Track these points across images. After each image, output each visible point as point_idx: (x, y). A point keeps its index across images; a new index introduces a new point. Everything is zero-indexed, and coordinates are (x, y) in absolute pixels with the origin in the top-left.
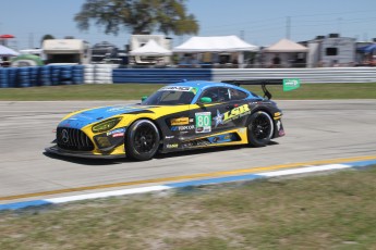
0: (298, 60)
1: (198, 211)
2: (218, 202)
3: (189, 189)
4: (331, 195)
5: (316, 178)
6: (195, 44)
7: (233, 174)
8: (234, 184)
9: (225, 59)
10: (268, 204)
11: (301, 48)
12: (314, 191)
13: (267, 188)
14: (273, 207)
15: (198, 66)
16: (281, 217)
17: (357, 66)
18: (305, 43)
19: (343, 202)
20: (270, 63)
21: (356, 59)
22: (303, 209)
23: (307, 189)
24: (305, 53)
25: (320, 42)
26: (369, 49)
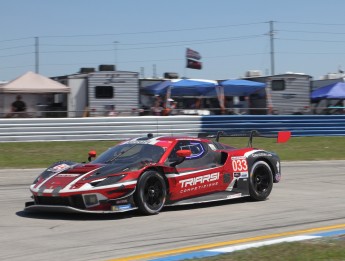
0: (54, 105)
11: (57, 86)
17: (141, 114)
18: (63, 80)
20: (8, 110)
24: (65, 95)
25: (86, 78)
26: (159, 89)
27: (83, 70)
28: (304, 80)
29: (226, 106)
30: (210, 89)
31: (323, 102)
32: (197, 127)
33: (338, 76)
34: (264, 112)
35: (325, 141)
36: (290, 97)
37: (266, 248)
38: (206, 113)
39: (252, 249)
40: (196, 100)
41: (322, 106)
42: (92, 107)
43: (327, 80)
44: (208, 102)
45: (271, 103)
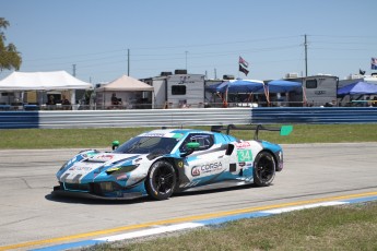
0: (141, 100)
5: (166, 241)
6: (17, 80)
7: (68, 240)
9: (55, 99)
11: (144, 86)
17: (207, 106)
18: (149, 81)
20: (109, 103)
21: (205, 98)
24: (150, 93)
25: (165, 79)
26: (220, 87)
27: (163, 74)
28: (332, 80)
29: (271, 100)
30: (259, 87)
31: (348, 97)
32: (249, 116)
33: (360, 76)
34: (301, 105)
35: (349, 127)
36: (320, 93)
37: (306, 210)
38: (256, 105)
39: (295, 212)
40: (248, 96)
41: (346, 100)
42: (169, 101)
43: (350, 79)
44: (257, 97)
45: (306, 99)
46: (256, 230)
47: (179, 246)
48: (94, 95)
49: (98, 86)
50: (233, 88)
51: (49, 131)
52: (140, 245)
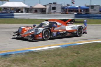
0: (43, 11)
1: (9, 63)
2: (16, 60)
3: (6, 55)
4: (54, 56)
5: (49, 51)
7: (21, 50)
8: (22, 53)
9: (18, 10)
10: (33, 60)
12: (48, 55)
13: (33, 54)
14: (35, 61)
15: (9, 12)
16: (38, 64)
17: (62, 13)
18: (45, 6)
19: (58, 59)
20: (34, 12)
21: (62, 11)
22: (45, 61)
23: (46, 55)
24: (45, 9)
25: (50, 5)
26: (66, 7)
28: (98, 6)
29: (80, 12)
30: (77, 8)
32: (74, 16)
36: (95, 10)
37: (90, 43)
38: (76, 13)
39: (87, 44)
42: (51, 11)
44: (76, 11)
45: (90, 11)
46: (75, 48)
47: (53, 52)
48: (30, 9)
49: (31, 7)
50: (70, 8)
51: (17, 19)
52: (42, 52)
